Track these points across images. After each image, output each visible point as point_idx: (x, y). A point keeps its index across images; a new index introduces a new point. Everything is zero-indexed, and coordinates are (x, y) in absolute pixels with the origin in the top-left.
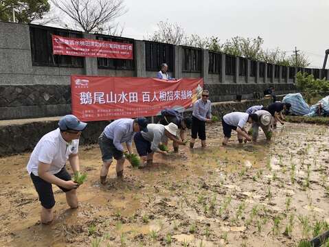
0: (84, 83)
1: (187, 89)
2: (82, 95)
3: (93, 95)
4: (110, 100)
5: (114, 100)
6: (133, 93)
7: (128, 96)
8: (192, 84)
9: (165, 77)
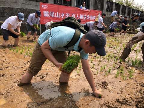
0: (46, 7)
1: (93, 15)
2: (45, 12)
3: (49, 13)
4: (57, 16)
5: (58, 16)
6: (68, 14)
7: (65, 15)
8: (96, 13)
9: (84, 8)
